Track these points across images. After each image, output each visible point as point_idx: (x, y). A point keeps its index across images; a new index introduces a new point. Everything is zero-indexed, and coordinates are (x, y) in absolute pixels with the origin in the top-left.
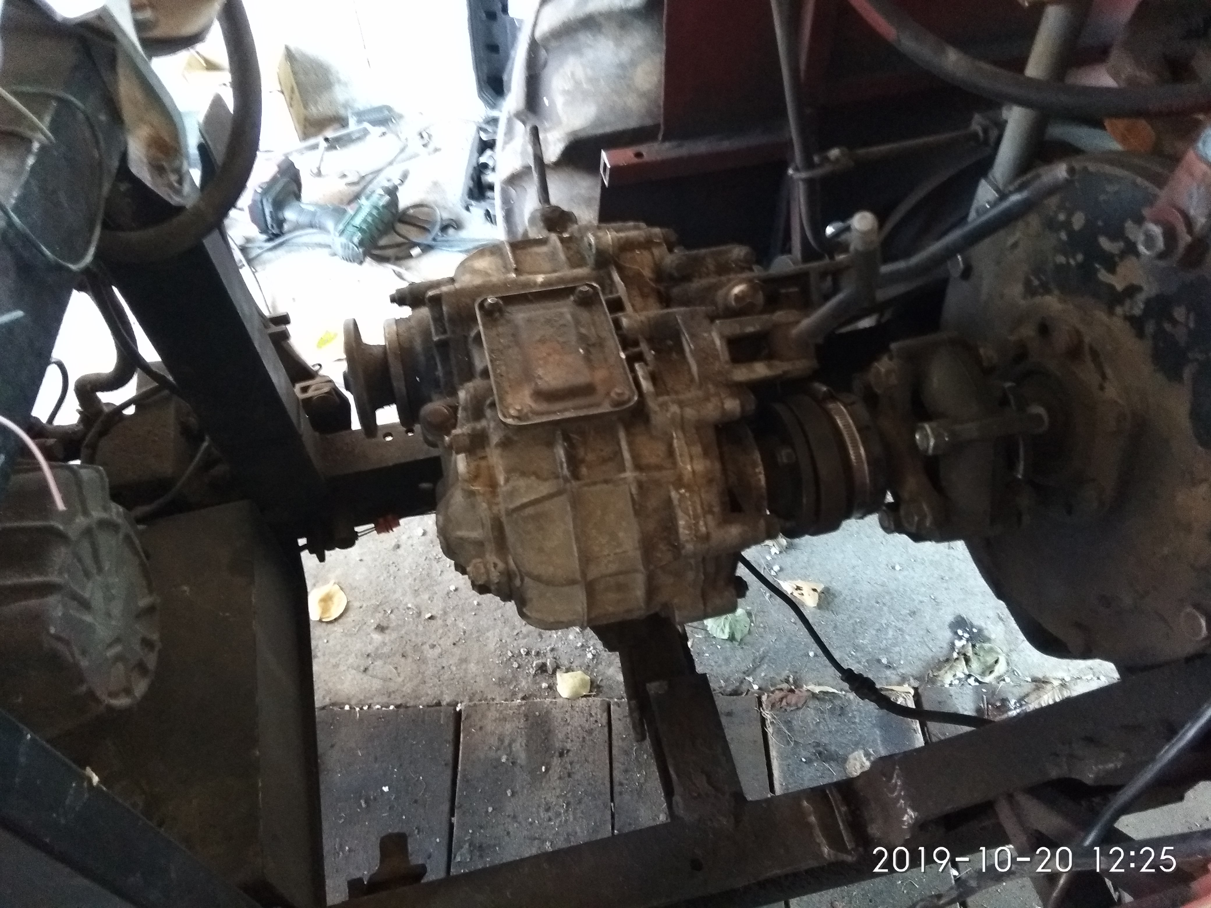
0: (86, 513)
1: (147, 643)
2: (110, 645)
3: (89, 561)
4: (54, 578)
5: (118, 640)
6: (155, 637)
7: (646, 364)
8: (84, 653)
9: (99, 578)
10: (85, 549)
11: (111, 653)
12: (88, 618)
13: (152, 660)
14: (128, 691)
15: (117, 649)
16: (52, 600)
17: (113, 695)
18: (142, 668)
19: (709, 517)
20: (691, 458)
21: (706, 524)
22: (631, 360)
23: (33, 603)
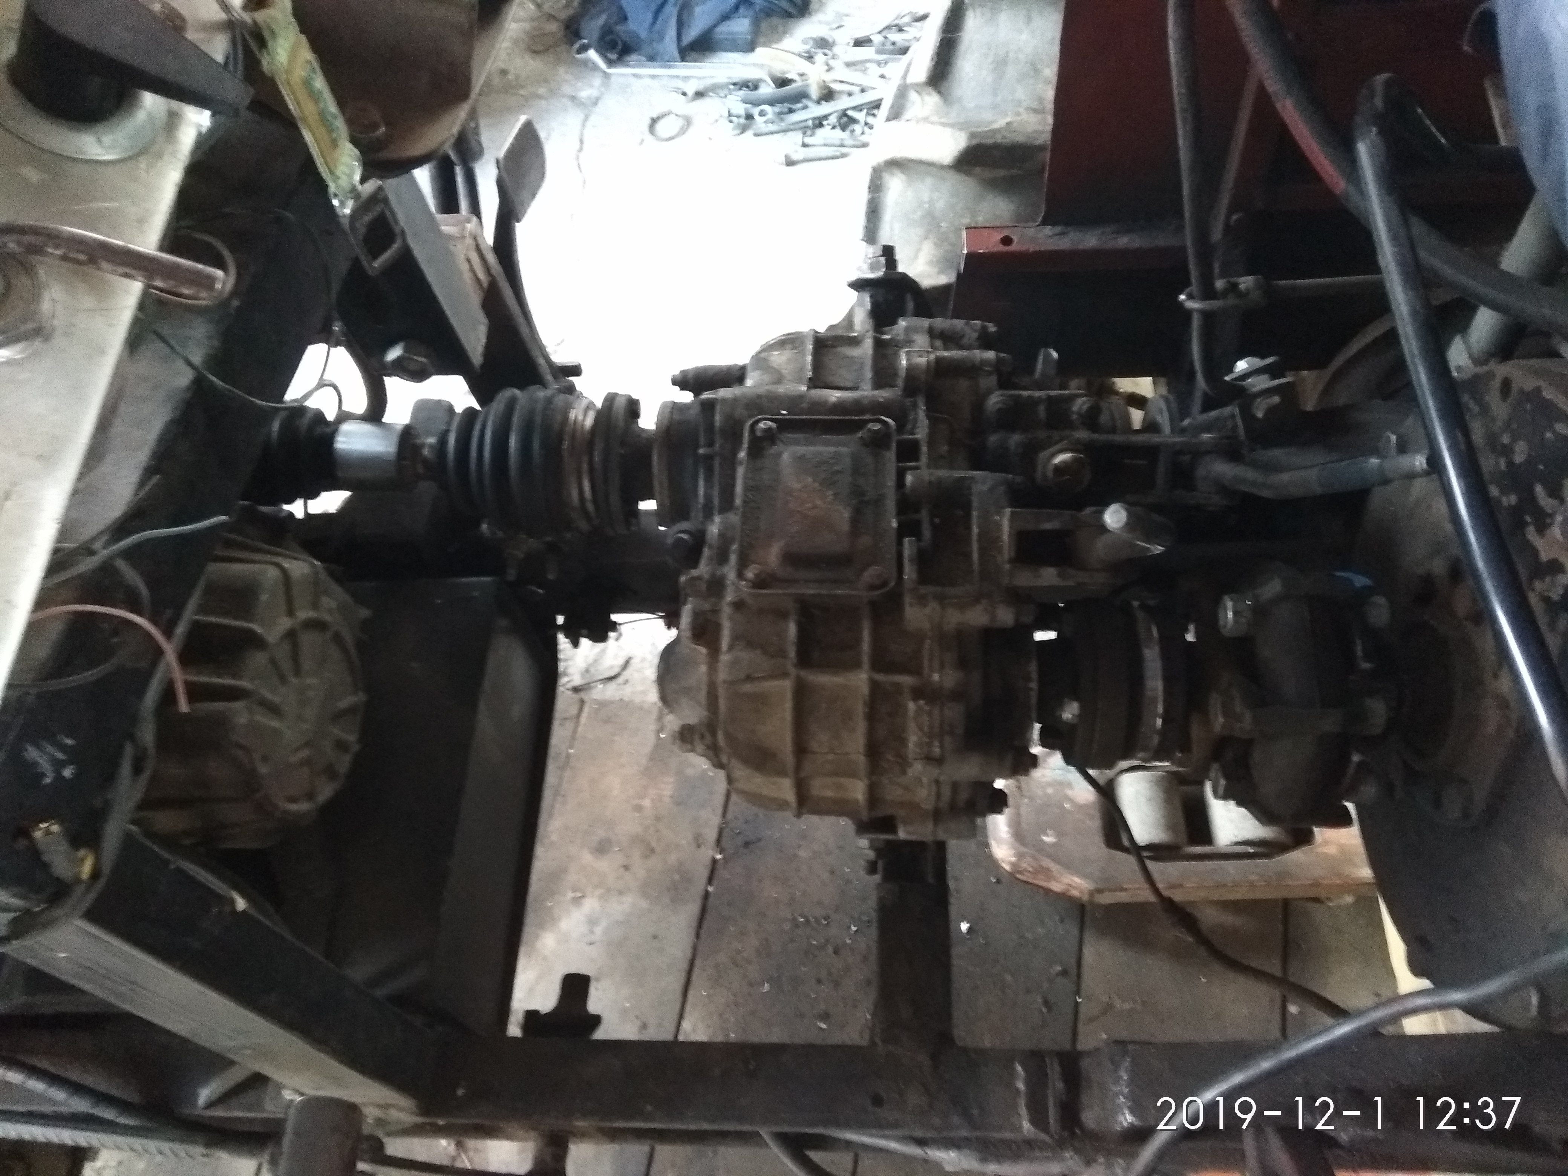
0: (291, 613)
1: (341, 746)
2: (297, 749)
3: (286, 665)
4: (244, 684)
5: (307, 744)
6: (352, 738)
7: (919, 539)
8: (265, 759)
9: (294, 681)
10: (283, 654)
11: (294, 759)
12: (275, 724)
13: (344, 763)
14: (310, 796)
15: (304, 753)
16: (238, 705)
17: (293, 800)
18: (330, 772)
19: (948, 739)
20: (942, 666)
21: (942, 747)
22: (903, 531)
23: (219, 706)
